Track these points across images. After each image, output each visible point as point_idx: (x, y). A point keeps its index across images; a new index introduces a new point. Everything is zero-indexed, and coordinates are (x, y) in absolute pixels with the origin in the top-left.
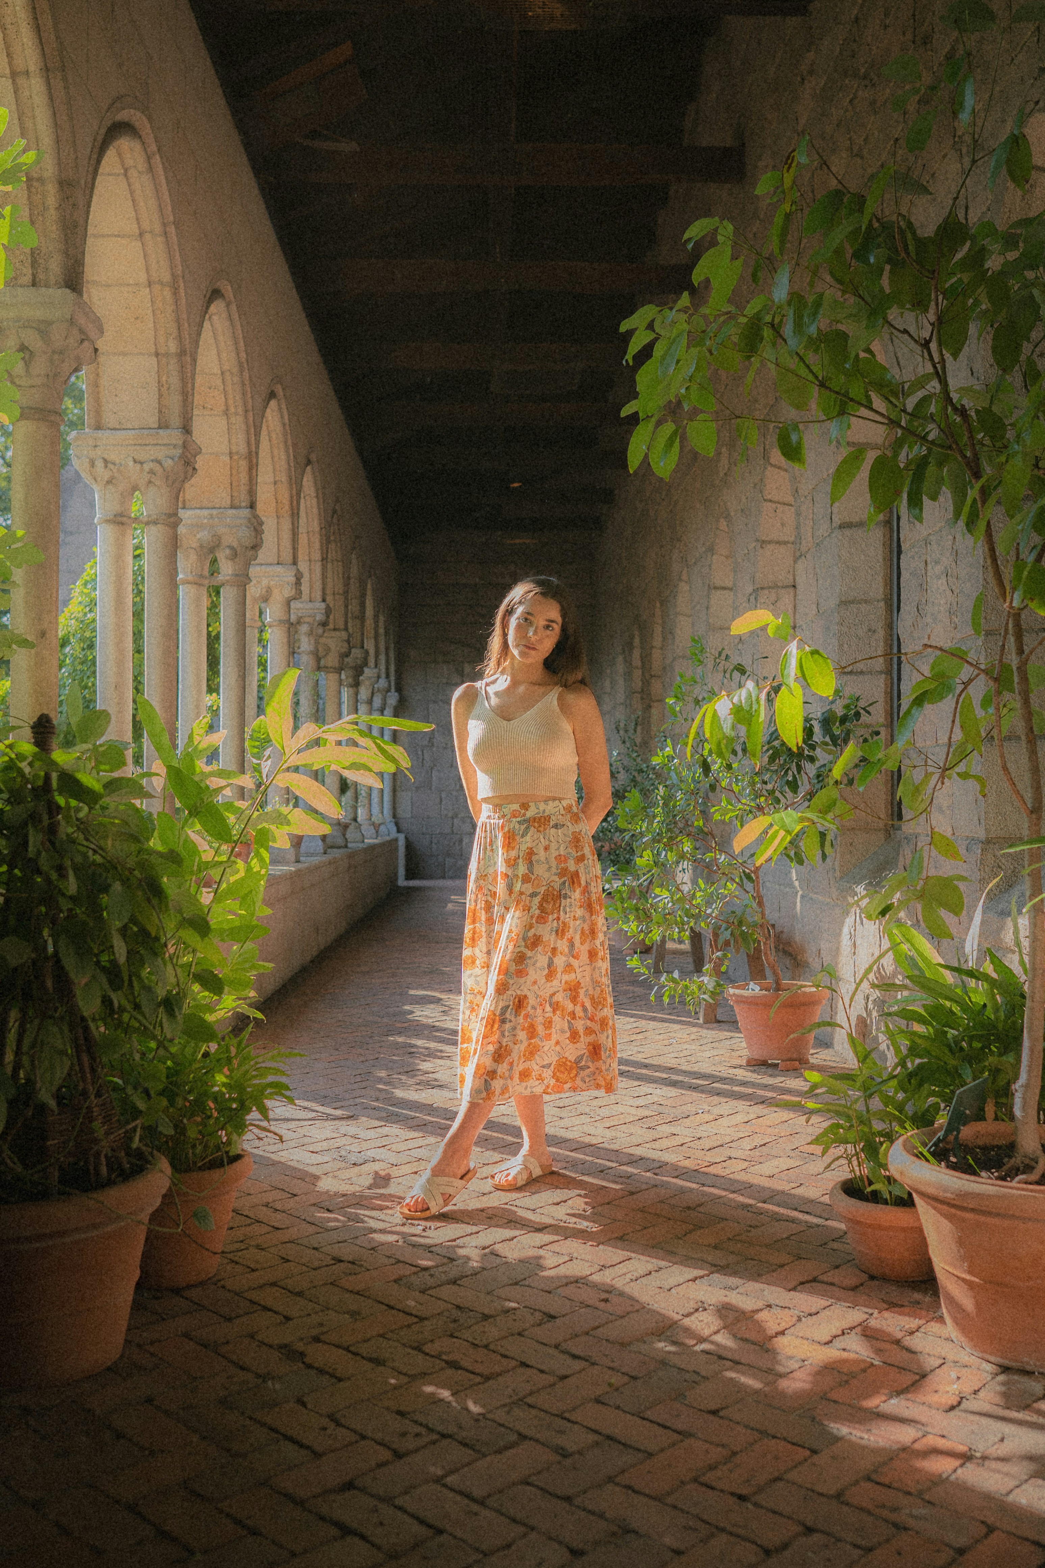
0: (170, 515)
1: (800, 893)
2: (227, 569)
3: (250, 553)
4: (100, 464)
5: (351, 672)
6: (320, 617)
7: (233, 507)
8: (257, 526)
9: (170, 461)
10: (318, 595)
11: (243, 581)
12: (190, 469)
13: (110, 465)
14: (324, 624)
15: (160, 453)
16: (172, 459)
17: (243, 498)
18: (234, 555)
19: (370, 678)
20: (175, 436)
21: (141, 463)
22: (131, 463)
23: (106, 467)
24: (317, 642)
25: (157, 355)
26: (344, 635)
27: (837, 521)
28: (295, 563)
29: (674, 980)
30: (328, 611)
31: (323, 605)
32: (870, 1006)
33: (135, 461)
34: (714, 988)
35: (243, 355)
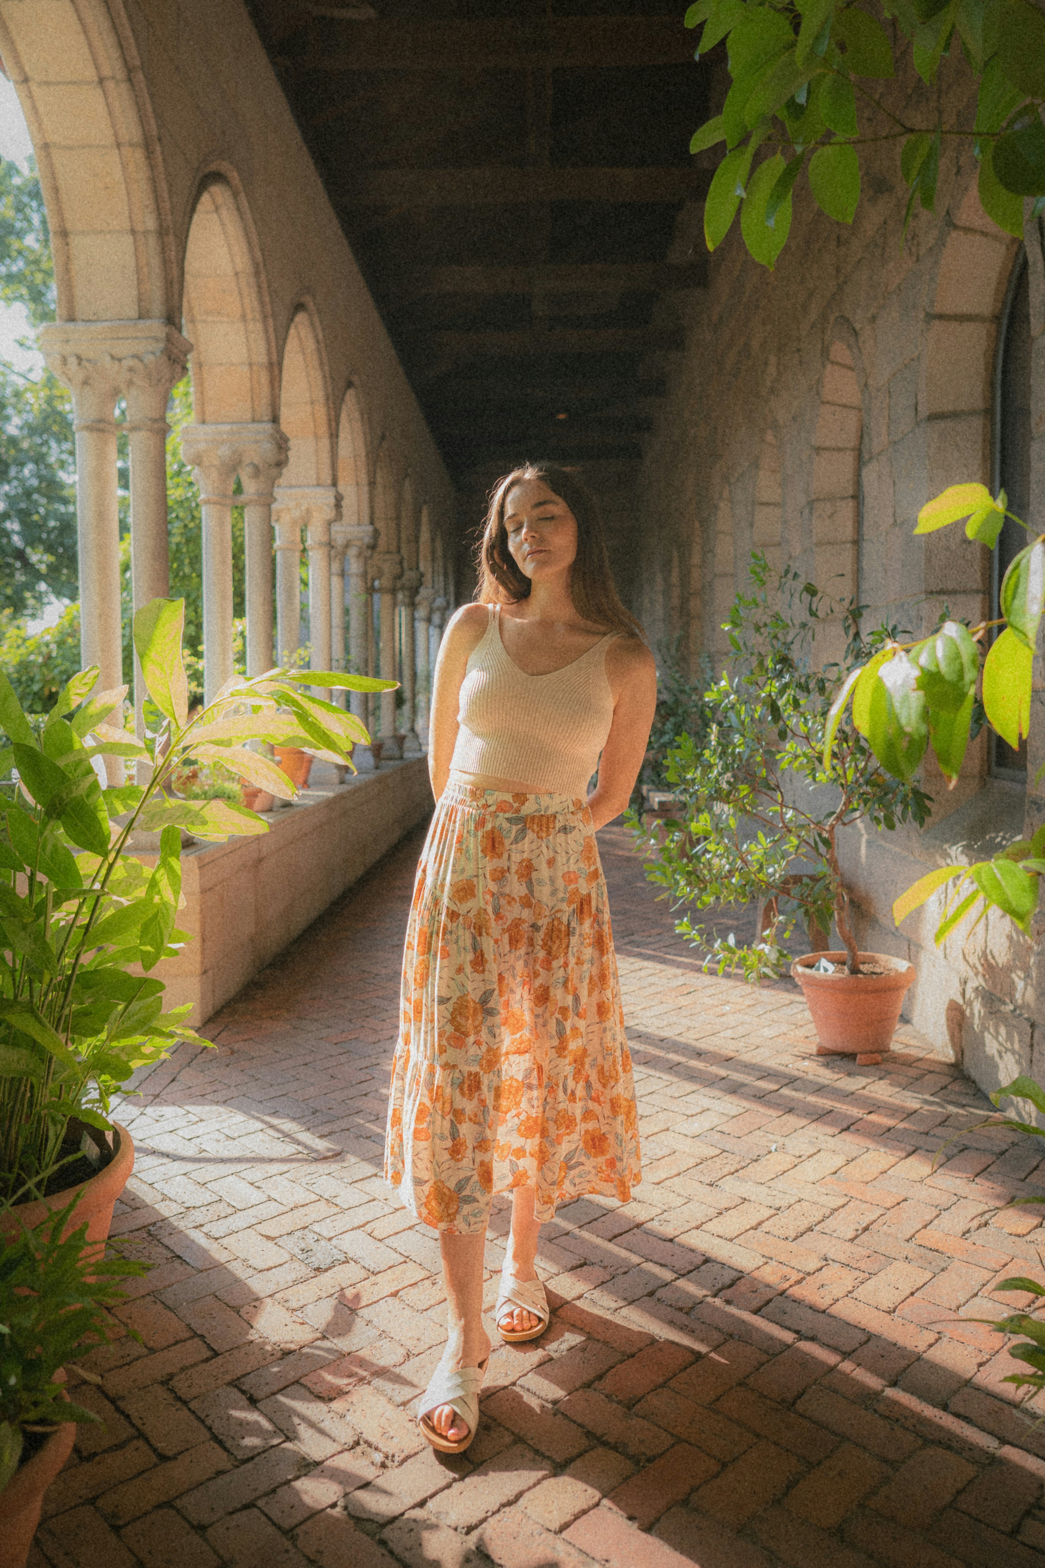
0: (155, 421)
1: (865, 838)
2: (250, 487)
3: (274, 471)
4: (73, 360)
5: (407, 593)
6: (367, 540)
7: (254, 421)
8: (282, 444)
9: (151, 357)
10: (366, 519)
11: (267, 500)
12: (178, 369)
13: (84, 363)
14: (373, 547)
15: (140, 347)
16: (153, 353)
17: (264, 411)
18: (257, 472)
19: (426, 599)
20: (156, 327)
21: (120, 360)
22: (108, 358)
23: (79, 364)
24: (366, 564)
25: (133, 232)
26: (397, 558)
27: (924, 411)
28: (334, 484)
29: (729, 949)
30: (376, 533)
31: (370, 529)
32: (970, 994)
33: (113, 357)
34: (778, 960)
35: (259, 254)
